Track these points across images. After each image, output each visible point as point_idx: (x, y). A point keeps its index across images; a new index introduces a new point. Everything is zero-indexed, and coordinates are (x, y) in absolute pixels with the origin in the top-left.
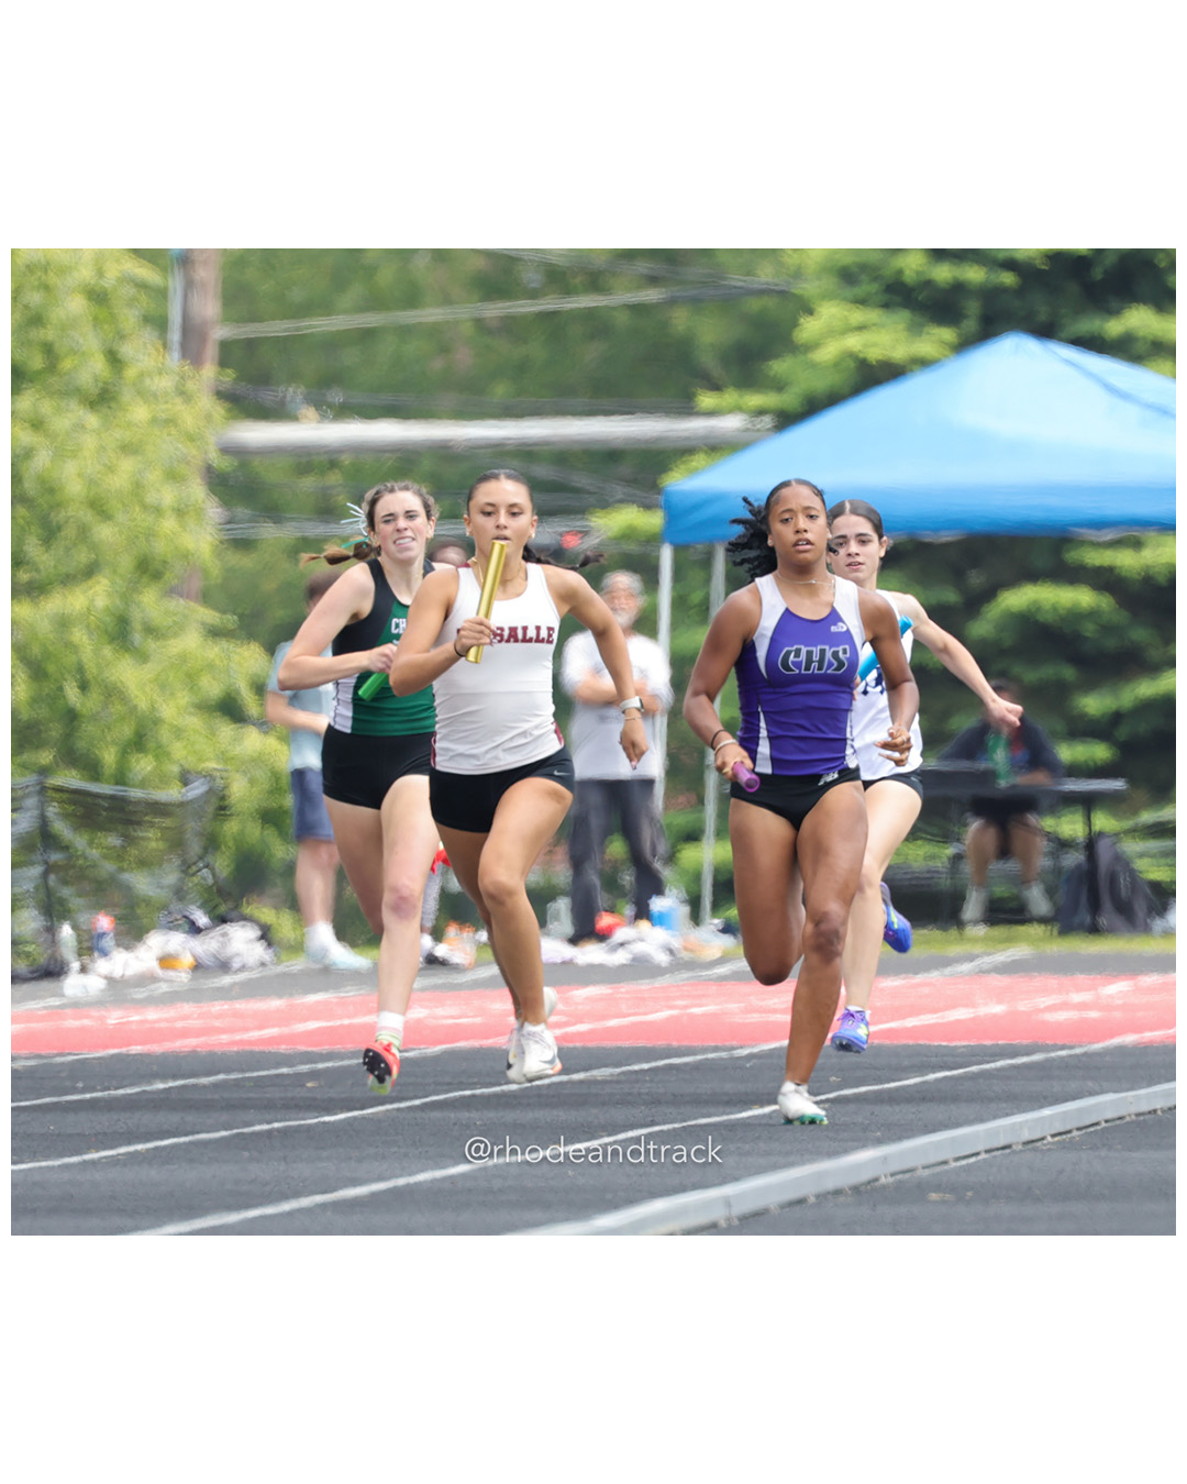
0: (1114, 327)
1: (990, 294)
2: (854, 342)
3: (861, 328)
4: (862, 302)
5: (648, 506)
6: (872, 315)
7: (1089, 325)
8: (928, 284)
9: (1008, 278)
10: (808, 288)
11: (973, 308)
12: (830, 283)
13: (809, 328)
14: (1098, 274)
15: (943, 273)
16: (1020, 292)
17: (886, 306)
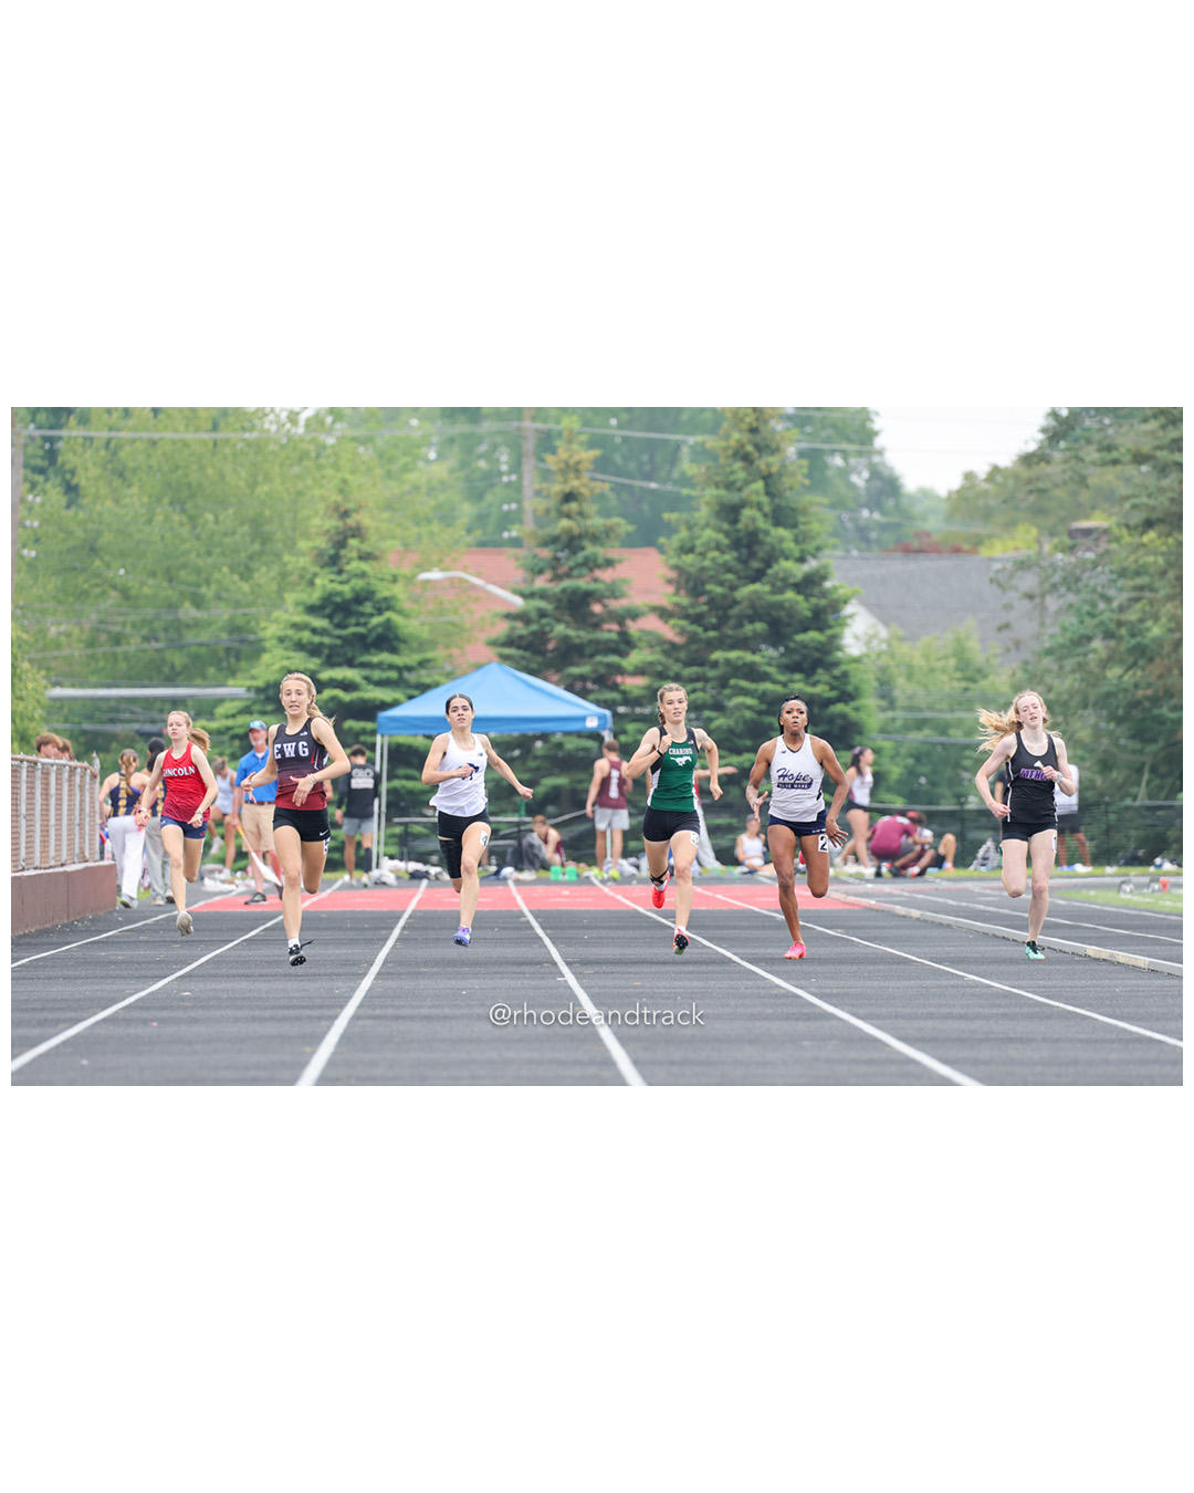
0: (375, 659)
1: (331, 647)
2: (286, 663)
3: (288, 658)
4: (286, 649)
5: (209, 720)
6: (292, 654)
7: (366, 658)
8: (311, 643)
9: (338, 642)
10: (267, 644)
11: (326, 651)
12: (274, 642)
13: (266, 658)
14: (369, 640)
15: (317, 639)
16: (342, 647)
17: (294, 650)
